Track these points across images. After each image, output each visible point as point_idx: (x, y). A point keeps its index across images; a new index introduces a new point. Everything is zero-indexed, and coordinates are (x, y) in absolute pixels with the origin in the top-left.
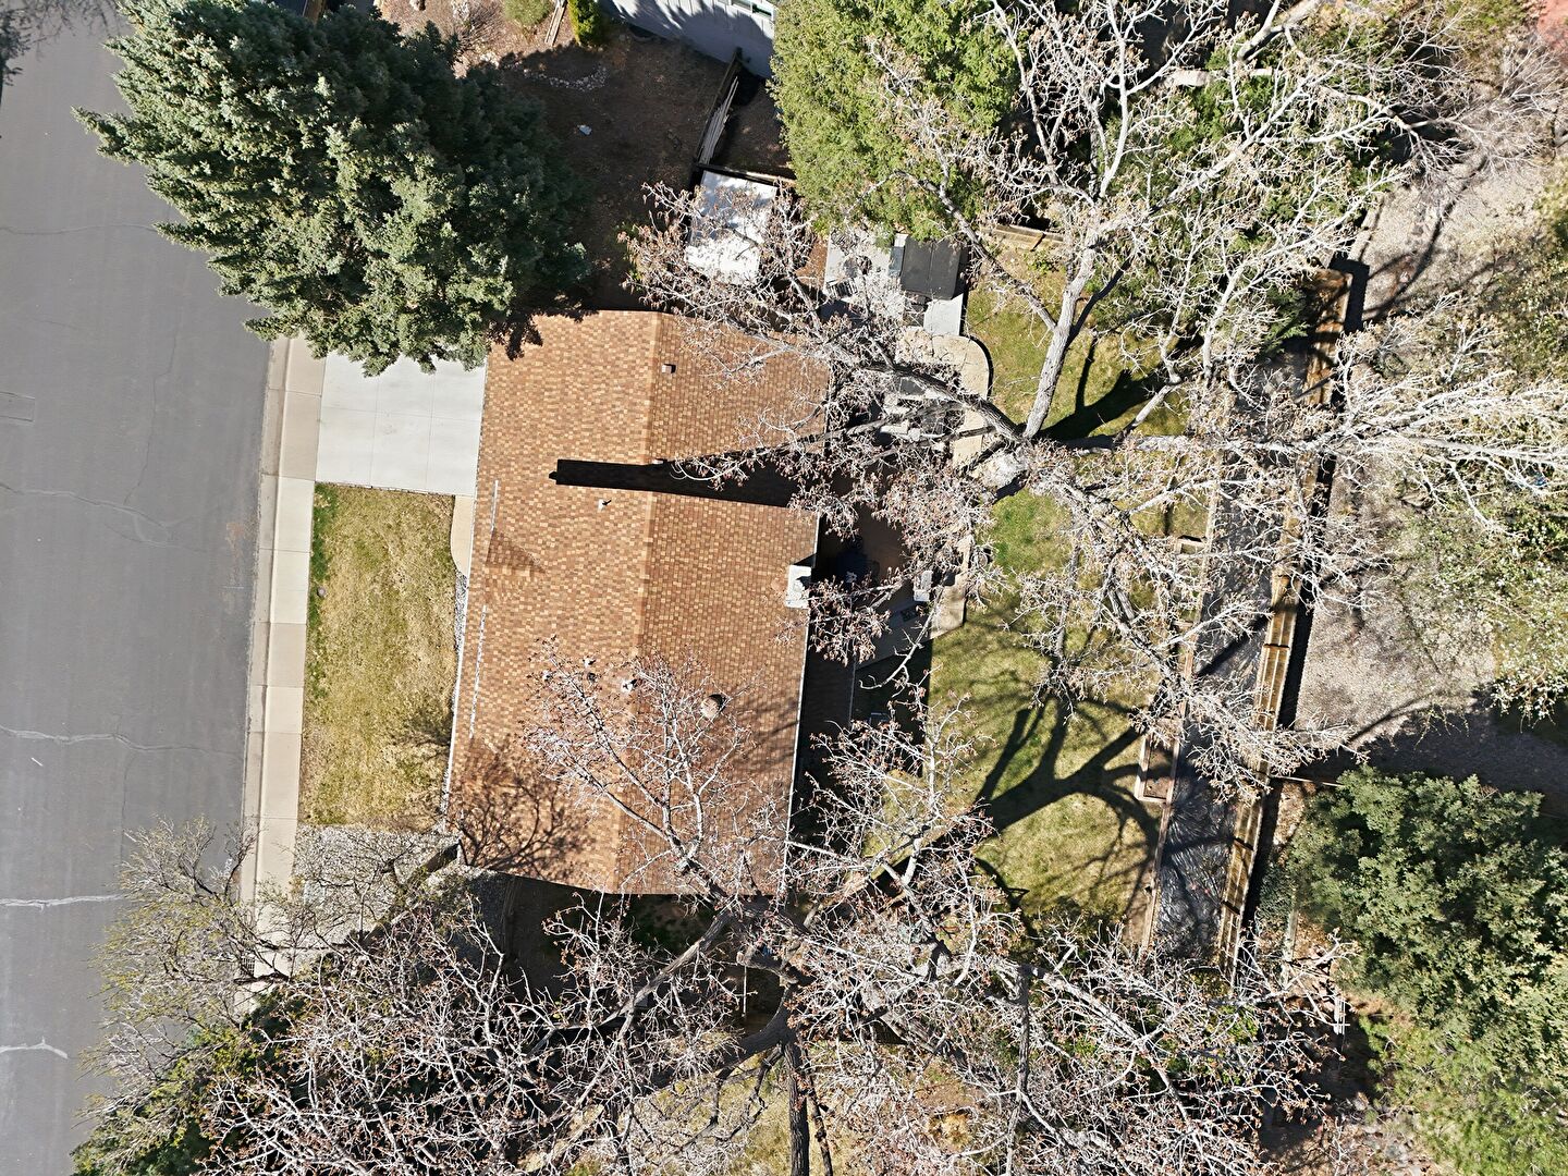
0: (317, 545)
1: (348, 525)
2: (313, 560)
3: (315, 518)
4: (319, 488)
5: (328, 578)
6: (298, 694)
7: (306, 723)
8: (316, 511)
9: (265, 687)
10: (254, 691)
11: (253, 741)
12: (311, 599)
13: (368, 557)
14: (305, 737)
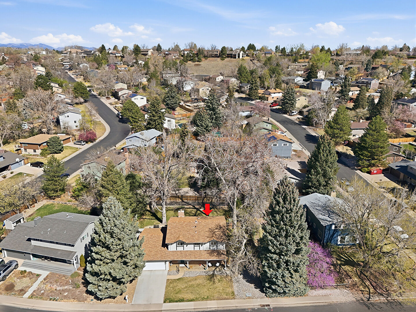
0: (177, 302)
1: (173, 296)
2: (180, 302)
3: (171, 302)
4: (165, 302)
5: (184, 299)
6: (209, 302)
7: (214, 300)
8: (170, 302)
9: (208, 308)
10: (209, 310)
11: (219, 309)
12: (188, 301)
13: (179, 292)
14: (217, 300)
